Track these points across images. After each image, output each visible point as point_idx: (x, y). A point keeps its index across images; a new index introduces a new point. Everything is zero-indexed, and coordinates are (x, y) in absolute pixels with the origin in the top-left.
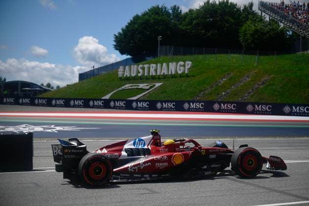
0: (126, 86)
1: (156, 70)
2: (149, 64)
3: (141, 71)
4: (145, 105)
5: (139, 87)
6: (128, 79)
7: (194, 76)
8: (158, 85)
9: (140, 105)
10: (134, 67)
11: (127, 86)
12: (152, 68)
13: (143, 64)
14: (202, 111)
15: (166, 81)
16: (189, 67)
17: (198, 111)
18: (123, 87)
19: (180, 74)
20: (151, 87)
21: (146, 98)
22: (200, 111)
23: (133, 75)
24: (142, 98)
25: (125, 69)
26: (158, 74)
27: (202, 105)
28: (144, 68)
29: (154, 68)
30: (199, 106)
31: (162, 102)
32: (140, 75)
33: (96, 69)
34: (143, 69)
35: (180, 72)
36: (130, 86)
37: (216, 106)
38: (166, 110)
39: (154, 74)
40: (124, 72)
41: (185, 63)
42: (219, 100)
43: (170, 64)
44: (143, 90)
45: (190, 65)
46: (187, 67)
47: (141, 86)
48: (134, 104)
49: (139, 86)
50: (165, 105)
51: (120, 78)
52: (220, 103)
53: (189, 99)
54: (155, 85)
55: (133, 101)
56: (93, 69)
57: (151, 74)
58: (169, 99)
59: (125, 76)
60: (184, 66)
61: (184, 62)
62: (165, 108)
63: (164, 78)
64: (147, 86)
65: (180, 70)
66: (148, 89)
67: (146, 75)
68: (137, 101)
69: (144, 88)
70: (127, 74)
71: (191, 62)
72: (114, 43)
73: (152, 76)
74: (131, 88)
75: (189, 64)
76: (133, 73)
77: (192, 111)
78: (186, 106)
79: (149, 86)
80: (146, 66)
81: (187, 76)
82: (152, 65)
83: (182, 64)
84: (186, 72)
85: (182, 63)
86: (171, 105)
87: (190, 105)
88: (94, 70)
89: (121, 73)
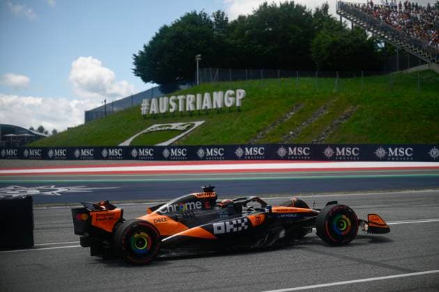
0: (153, 126)
1: (195, 104)
2: (185, 93)
3: (173, 104)
4: (181, 152)
5: (172, 128)
6: (156, 118)
8: (198, 124)
9: (174, 153)
10: (164, 100)
11: (155, 127)
12: (189, 101)
13: (177, 96)
14: (262, 159)
15: (210, 118)
16: (241, 97)
17: (257, 159)
18: (149, 129)
19: (230, 108)
20: (188, 128)
21: (181, 143)
22: (259, 159)
23: (163, 111)
24: (177, 143)
25: (150, 102)
26: (198, 108)
27: (262, 151)
28: (178, 100)
29: (191, 101)
30: (258, 151)
31: (204, 148)
32: (172, 110)
33: (109, 104)
34: (177, 101)
36: (159, 127)
37: (282, 152)
38: (211, 159)
39: (192, 109)
40: (149, 107)
41: (235, 92)
42: (286, 142)
43: (215, 94)
44: (177, 132)
45: (242, 95)
46: (239, 97)
47: (174, 126)
48: (166, 153)
49: (171, 126)
50: (209, 152)
51: (145, 116)
52: (286, 147)
53: (243, 142)
54: (194, 124)
55: (163, 148)
56: (104, 104)
57: (187, 109)
58: (215, 143)
59: (151, 113)
60: (234, 96)
61: (235, 89)
62: (210, 156)
63: (207, 114)
64: (183, 125)
65: (229, 102)
66: (184, 131)
67: (180, 110)
68: (169, 147)
69: (178, 129)
70: (154, 110)
71: (243, 91)
72: (134, 67)
73: (189, 111)
74: (160, 129)
75: (241, 93)
76: (163, 108)
77: (247, 159)
78: (239, 152)
79: (186, 126)
80: (180, 98)
81: (239, 110)
82: (188, 96)
83: (231, 94)
84: (238, 104)
85: (231, 92)
86: (218, 152)
87: (244, 150)
88: (105, 105)
89: (146, 108)
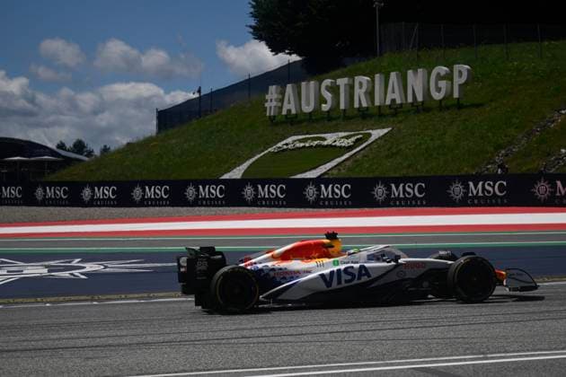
0: (289, 140)
1: (370, 94)
2: (352, 76)
3: (328, 96)
4: (341, 191)
5: (325, 143)
6: (295, 122)
7: (478, 106)
8: (377, 134)
9: (326, 192)
10: (309, 88)
11: (292, 141)
12: (360, 88)
13: (335, 78)
14: (502, 205)
15: (400, 122)
16: (463, 80)
17: (491, 205)
18: (279, 145)
19: (440, 101)
20: (358, 142)
21: (344, 173)
22: (496, 205)
23: (308, 108)
24: (335, 172)
25: (283, 93)
26: (377, 103)
27: (501, 188)
28: (338, 87)
30: (494, 188)
31: (387, 182)
32: (325, 107)
33: (205, 95)
34: (334, 90)
35: (437, 96)
36: (300, 141)
37: (542, 189)
38: (401, 205)
39: (364, 104)
40: (282, 100)
41: (452, 71)
42: (552, 171)
43: (410, 72)
44: (335, 151)
45: (465, 74)
46: (459, 80)
47: (330, 138)
48: (311, 192)
49: (324, 139)
50: (397, 191)
51: (272, 119)
52: (551, 180)
53: (466, 170)
54: (370, 135)
55: (308, 181)
56: (197, 95)
57: (356, 105)
58: (411, 173)
59: (284, 112)
60: (449, 77)
61: (450, 66)
62: (398, 198)
63: (395, 114)
64: (347, 137)
65: (439, 90)
66: (350, 148)
67: (342, 106)
68: (317, 182)
69: (338, 144)
70: (290, 106)
71: (467, 67)
72: (253, 22)
73: (359, 109)
74: (302, 145)
75: (462, 71)
76: (308, 104)
77: (473, 205)
78: (457, 190)
79: (353, 139)
80: (342, 82)
81: (459, 105)
82: (358, 79)
83: (442, 73)
84: (456, 95)
85: (443, 70)
86: (413, 190)
87: (467, 187)
88: (200, 98)
89: (274, 103)
